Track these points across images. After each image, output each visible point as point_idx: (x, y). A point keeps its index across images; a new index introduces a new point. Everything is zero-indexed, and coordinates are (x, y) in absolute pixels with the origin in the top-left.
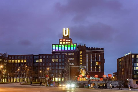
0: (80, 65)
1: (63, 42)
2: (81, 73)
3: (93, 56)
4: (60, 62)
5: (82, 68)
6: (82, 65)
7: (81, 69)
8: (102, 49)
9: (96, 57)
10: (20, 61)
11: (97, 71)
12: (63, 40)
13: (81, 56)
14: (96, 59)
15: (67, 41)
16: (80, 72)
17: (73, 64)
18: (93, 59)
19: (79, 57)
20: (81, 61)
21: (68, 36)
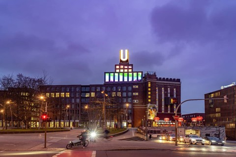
0: (148, 103)
1: (120, 69)
2: (149, 115)
3: (166, 90)
4: (125, 97)
5: (151, 108)
6: (151, 103)
7: (149, 108)
8: (179, 80)
9: (169, 91)
10: (60, 95)
11: (171, 111)
12: (120, 67)
13: (149, 89)
14: (169, 95)
15: (126, 69)
16: (148, 113)
17: (137, 101)
18: (166, 95)
19: (147, 91)
20: (149, 97)
21: (127, 61)
